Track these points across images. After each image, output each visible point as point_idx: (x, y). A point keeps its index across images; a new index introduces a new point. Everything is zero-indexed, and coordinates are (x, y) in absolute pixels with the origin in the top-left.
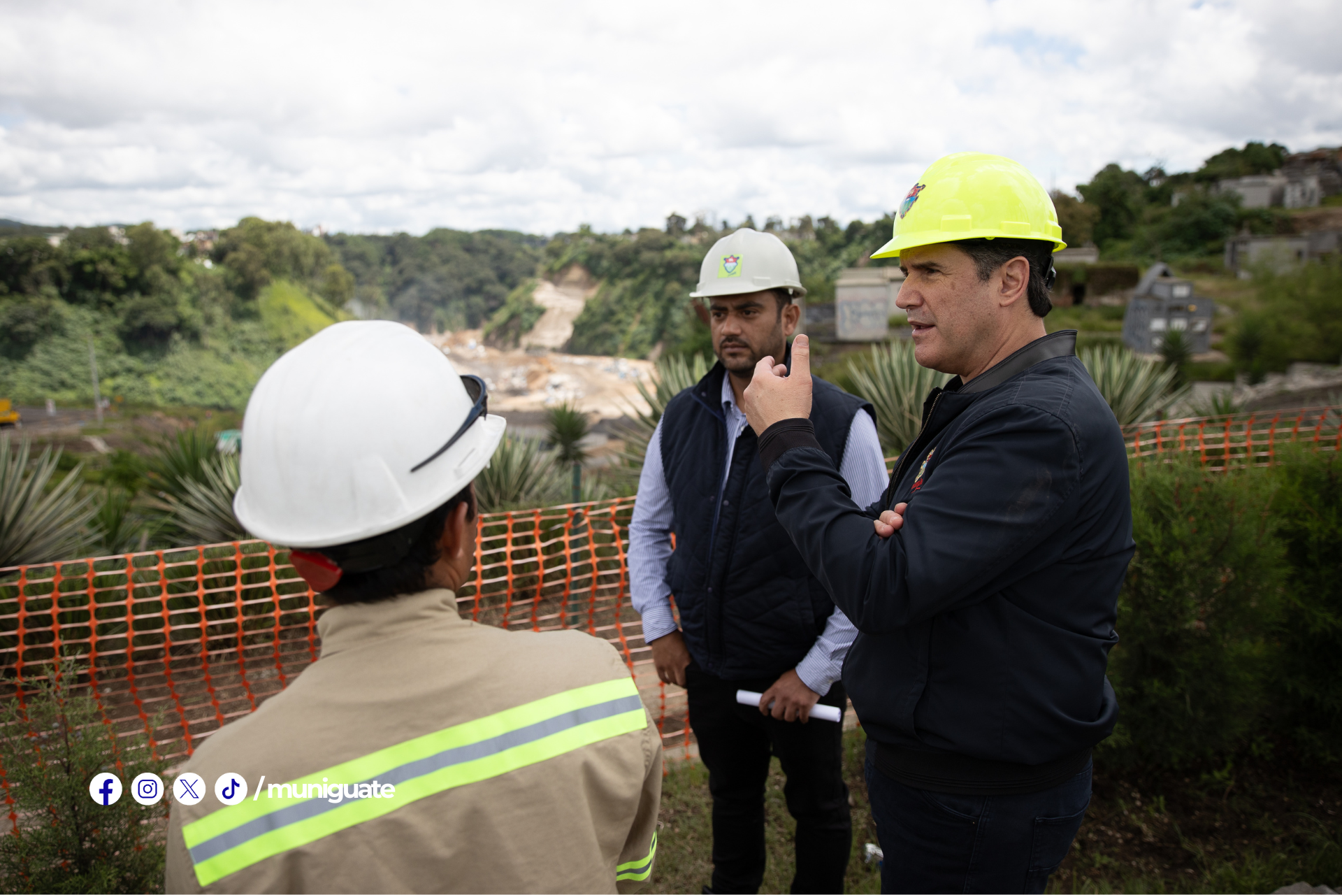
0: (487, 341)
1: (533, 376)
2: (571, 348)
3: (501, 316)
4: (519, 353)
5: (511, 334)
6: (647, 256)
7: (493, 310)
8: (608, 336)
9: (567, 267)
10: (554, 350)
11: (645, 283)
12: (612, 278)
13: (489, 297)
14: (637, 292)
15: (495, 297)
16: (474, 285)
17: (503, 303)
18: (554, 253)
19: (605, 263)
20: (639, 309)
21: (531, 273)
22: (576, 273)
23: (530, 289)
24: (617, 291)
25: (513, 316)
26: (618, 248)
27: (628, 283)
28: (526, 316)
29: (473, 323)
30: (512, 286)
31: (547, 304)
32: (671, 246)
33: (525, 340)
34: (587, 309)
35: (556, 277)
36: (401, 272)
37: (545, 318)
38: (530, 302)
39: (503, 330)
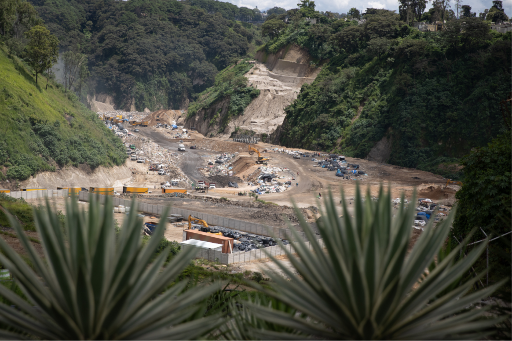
0: (190, 123)
1: (242, 164)
2: (282, 137)
3: (208, 96)
4: (226, 138)
5: (218, 117)
6: (376, 41)
7: (200, 89)
8: (325, 127)
9: (284, 48)
10: (264, 137)
11: (372, 71)
12: (335, 65)
13: (194, 74)
14: (362, 82)
15: (201, 75)
16: (180, 60)
17: (210, 83)
18: (271, 32)
19: (327, 47)
20: (362, 101)
21: (243, 53)
22: (294, 56)
23: (242, 70)
24: (338, 80)
25: (221, 97)
26: (342, 31)
27: (352, 70)
28: (235, 98)
29: (175, 103)
30: (221, 66)
31: (260, 87)
32: (405, 32)
33: (232, 125)
34: (304, 95)
35: (272, 58)
36: (102, 39)
37: (256, 102)
38: (241, 84)
39: (209, 112)
